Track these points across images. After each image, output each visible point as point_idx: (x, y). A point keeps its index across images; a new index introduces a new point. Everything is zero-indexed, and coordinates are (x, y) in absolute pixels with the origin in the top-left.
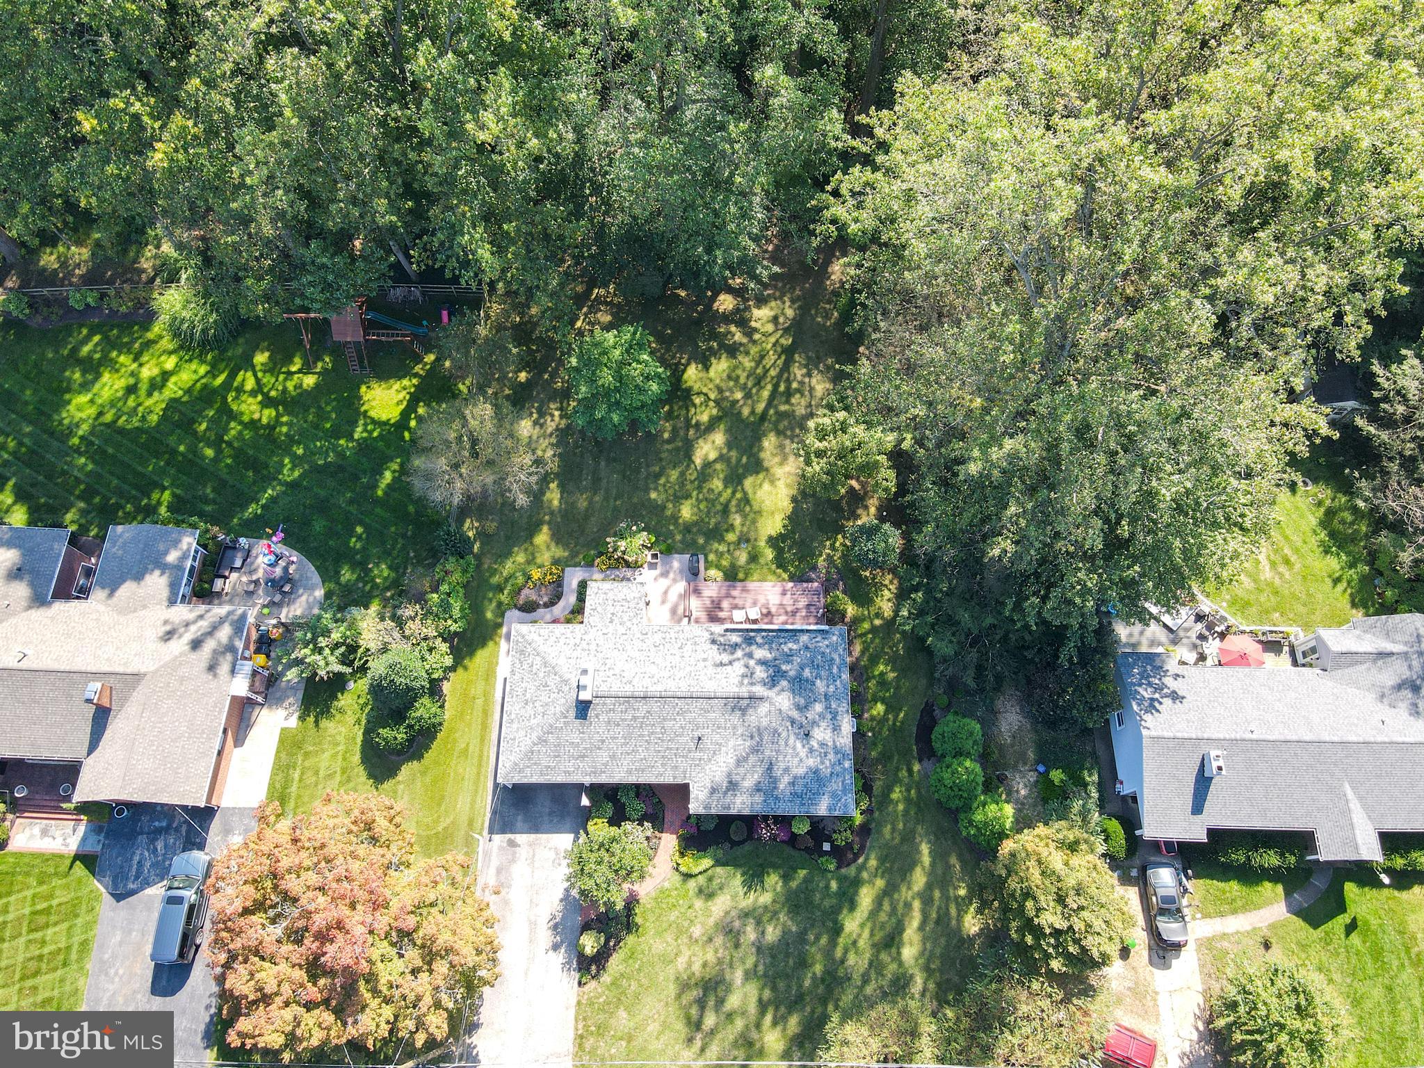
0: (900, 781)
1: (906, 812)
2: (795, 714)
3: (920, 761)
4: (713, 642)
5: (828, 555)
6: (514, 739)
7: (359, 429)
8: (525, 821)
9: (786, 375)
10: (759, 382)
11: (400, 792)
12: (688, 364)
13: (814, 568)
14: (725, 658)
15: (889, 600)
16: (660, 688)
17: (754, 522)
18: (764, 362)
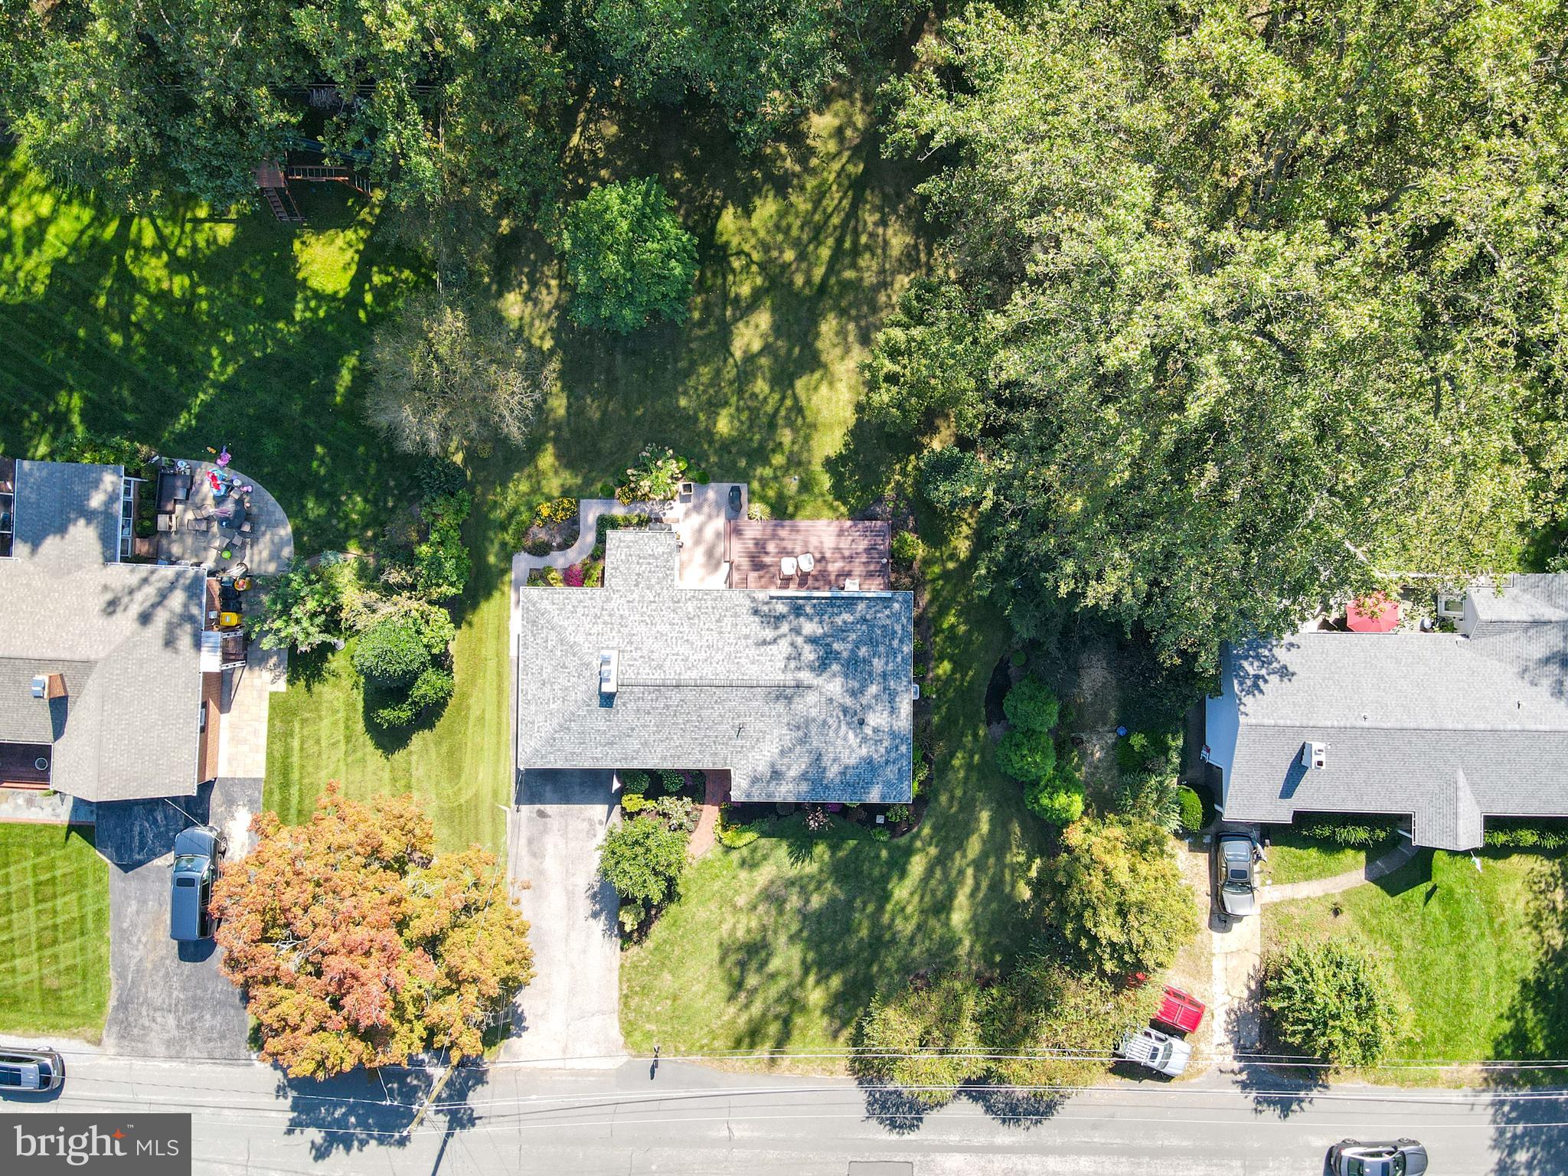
0: (964, 748)
1: (967, 779)
2: (848, 701)
3: (989, 724)
4: (756, 612)
5: (898, 482)
8: (555, 791)
9: (852, 223)
10: (816, 239)
11: (414, 764)
12: (724, 206)
13: (879, 500)
14: (769, 634)
15: (967, 537)
16: (694, 674)
17: (807, 438)
18: (825, 202)
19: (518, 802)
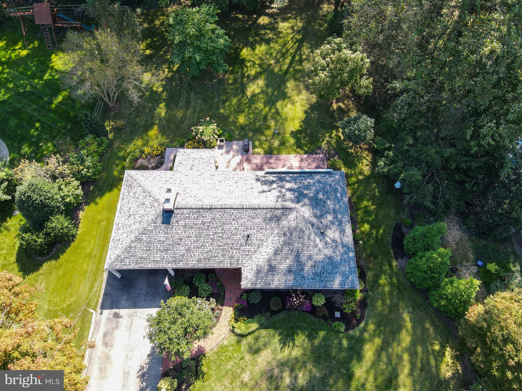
0: (384, 272)
1: (391, 292)
2: (314, 220)
3: (396, 259)
4: (258, 180)
6: (119, 240)
7: (47, 75)
9: (299, 52)
10: (284, 55)
11: (40, 280)
12: (243, 48)
13: (320, 148)
14: (266, 188)
15: (367, 165)
16: (221, 203)
17: (283, 124)
18: (286, 46)
19: (103, 308)
